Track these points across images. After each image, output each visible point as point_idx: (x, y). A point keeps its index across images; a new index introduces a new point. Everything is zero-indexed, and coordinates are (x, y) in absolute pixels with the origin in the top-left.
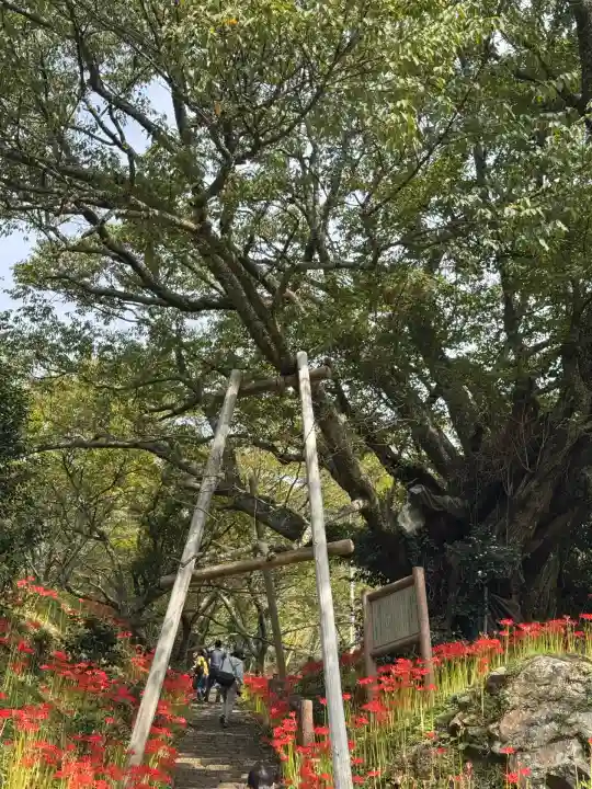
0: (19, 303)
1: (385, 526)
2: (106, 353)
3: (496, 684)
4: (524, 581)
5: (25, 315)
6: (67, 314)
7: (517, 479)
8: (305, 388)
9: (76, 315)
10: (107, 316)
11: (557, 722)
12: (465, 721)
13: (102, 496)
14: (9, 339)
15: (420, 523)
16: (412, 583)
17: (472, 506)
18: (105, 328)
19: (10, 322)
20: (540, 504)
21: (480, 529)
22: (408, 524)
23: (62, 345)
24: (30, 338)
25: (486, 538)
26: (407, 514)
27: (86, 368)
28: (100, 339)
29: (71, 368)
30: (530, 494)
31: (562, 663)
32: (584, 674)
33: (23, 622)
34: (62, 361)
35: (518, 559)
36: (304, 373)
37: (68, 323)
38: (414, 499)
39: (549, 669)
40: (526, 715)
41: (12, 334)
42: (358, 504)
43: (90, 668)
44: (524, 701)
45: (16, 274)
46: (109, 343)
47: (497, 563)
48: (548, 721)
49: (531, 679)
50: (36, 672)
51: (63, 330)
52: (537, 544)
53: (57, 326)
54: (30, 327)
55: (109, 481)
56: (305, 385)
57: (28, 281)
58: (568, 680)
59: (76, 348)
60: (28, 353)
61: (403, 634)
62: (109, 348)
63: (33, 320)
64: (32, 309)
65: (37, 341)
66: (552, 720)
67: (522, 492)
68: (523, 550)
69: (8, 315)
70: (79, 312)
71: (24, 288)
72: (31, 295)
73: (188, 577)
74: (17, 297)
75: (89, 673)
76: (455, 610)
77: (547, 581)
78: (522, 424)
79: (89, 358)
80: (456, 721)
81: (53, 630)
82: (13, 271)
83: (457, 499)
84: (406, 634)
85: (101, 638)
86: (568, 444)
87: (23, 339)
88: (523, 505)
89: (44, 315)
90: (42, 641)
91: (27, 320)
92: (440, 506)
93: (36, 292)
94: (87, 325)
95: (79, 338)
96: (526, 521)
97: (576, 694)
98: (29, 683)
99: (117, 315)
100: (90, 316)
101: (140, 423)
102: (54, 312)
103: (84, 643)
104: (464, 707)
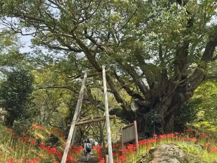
0: (32, 49)
1: (127, 110)
2: (57, 62)
3: (151, 151)
4: (164, 123)
5: (34, 52)
6: (45, 52)
7: (162, 96)
8: (104, 75)
9: (48, 52)
10: (57, 52)
11: (166, 161)
12: (144, 161)
13: (57, 100)
14: (30, 59)
15: (137, 108)
16: (133, 125)
17: (151, 104)
18: (56, 55)
19: (30, 55)
20: (168, 103)
21: (152, 110)
22: (134, 109)
23: (45, 60)
24: (36, 59)
25: (153, 112)
26: (134, 106)
27: (51, 66)
28: (55, 58)
29: (47, 66)
30: (166, 100)
31: (168, 146)
32: (173, 149)
33: (34, 136)
34: (45, 65)
35: (163, 117)
36: (104, 71)
37: (46, 54)
38: (136, 102)
39: (165, 148)
40: (158, 159)
41: (31, 58)
42: (120, 104)
43: (52, 147)
44: (158, 155)
45: (31, 42)
46: (57, 59)
47: (157, 119)
48: (164, 161)
49: (160, 150)
50: (37, 149)
51: (45, 56)
52: (168, 113)
53: (43, 55)
54: (36, 56)
55: (59, 96)
56: (104, 74)
57: (35, 44)
58: (169, 150)
59: (48, 61)
60: (36, 63)
61: (131, 138)
62: (57, 61)
63: (36, 54)
64: (36, 51)
65: (38, 60)
66: (165, 160)
67: (164, 100)
68: (164, 115)
69: (29, 53)
70: (49, 51)
71: (34, 45)
72: (35, 47)
73: (74, 125)
74: (32, 48)
75: (51, 149)
76: (146, 131)
77: (171, 122)
78: (164, 82)
79: (52, 63)
80: (142, 161)
81: (42, 137)
82: (31, 41)
83: (147, 102)
84: (132, 138)
85: (55, 139)
86: (176, 87)
87: (34, 59)
88: (164, 103)
89: (39, 53)
90: (39, 141)
91: (35, 54)
92: (142, 104)
93: (37, 46)
94: (51, 55)
95: (49, 58)
96: (165, 108)
97: (171, 154)
98: (35, 152)
99: (59, 52)
100: (52, 52)
101: (66, 81)
102: (42, 52)
103: (50, 141)
104: (143, 157)
